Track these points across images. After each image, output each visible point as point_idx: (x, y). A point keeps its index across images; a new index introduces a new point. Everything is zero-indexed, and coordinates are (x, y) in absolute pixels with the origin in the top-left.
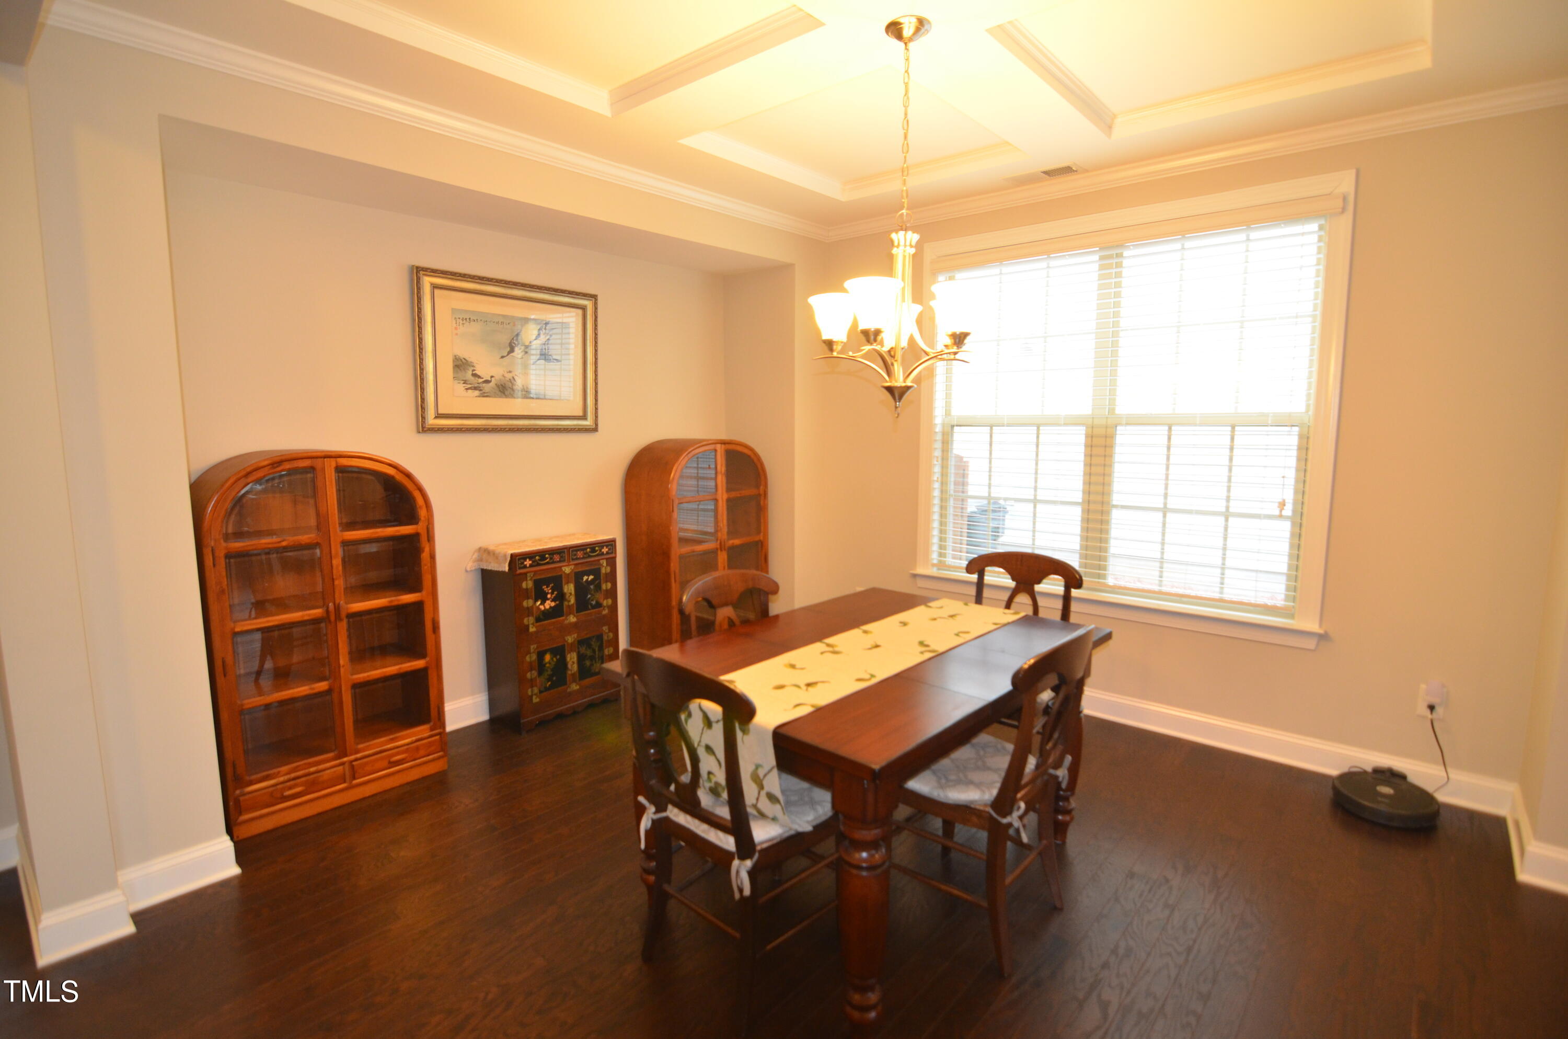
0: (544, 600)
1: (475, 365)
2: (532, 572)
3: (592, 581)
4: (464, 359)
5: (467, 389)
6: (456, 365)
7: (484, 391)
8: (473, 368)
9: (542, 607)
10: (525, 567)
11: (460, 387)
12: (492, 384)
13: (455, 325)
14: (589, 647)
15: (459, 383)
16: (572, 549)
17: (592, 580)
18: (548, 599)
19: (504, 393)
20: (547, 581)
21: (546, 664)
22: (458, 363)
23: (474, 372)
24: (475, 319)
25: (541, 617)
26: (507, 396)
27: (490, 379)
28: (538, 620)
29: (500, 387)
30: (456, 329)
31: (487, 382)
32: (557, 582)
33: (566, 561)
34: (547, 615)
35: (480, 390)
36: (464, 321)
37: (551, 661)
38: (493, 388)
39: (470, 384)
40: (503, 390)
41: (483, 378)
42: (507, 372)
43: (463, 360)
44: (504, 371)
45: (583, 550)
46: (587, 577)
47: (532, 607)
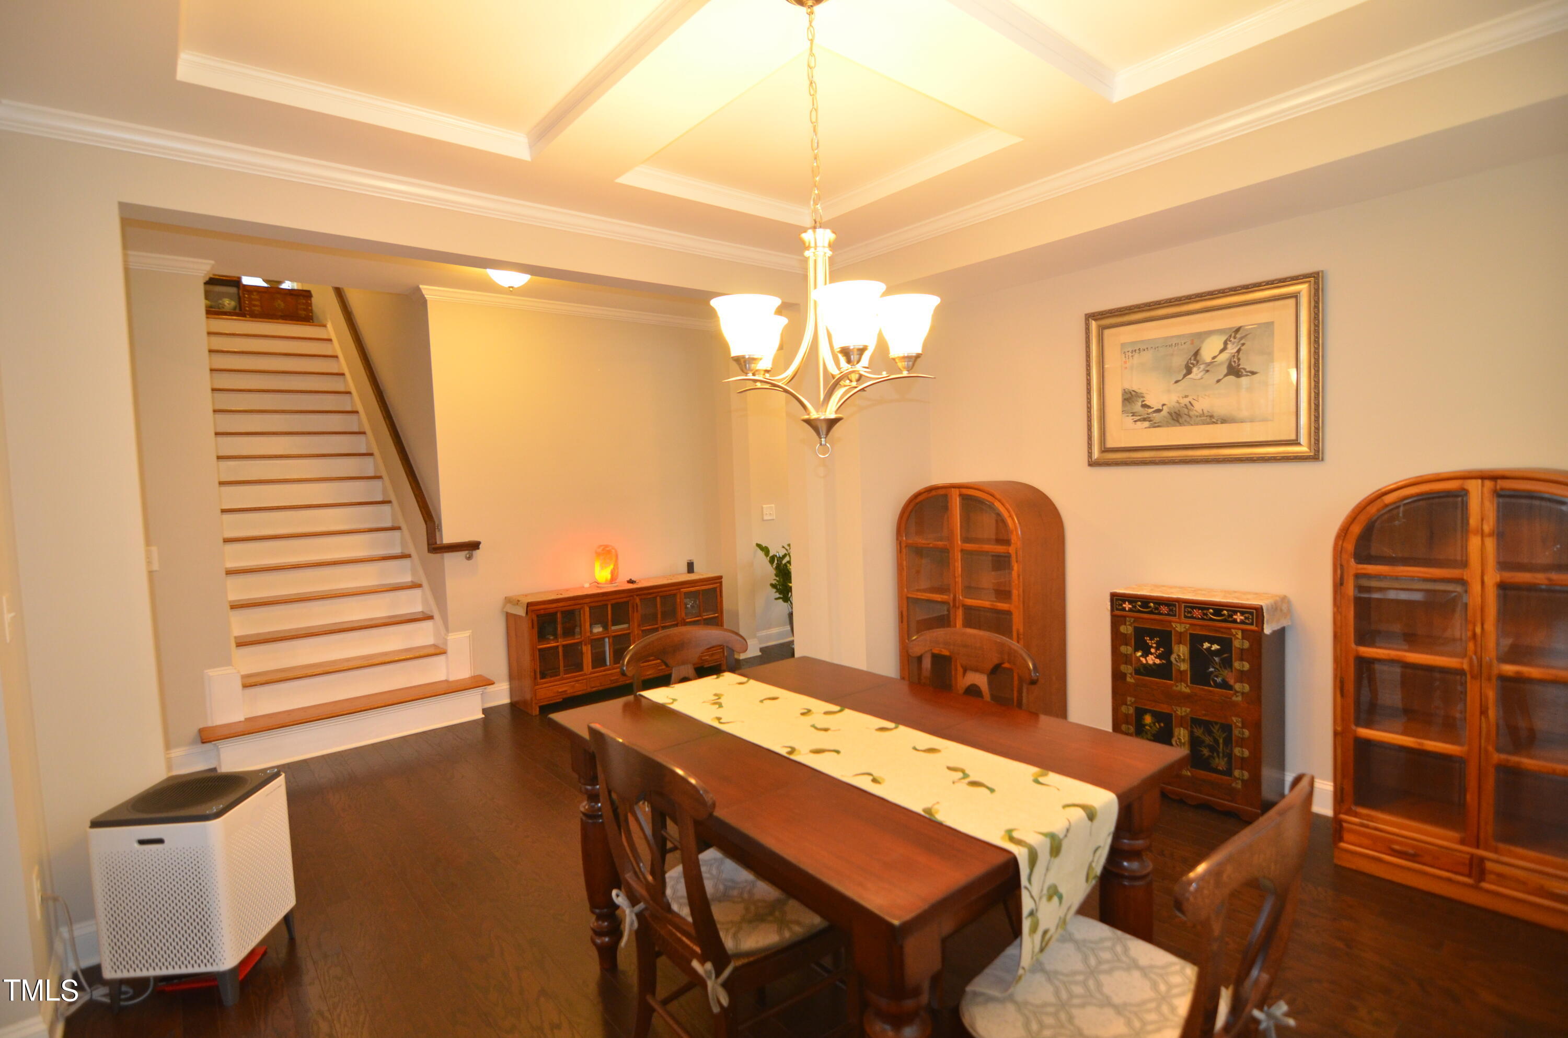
0: (1146, 653)
1: (1145, 395)
2: (1132, 617)
3: (1217, 653)
4: (1133, 391)
5: (1135, 421)
6: (1125, 399)
7: (1154, 421)
8: (1142, 399)
9: (1143, 660)
10: (1124, 609)
11: (1129, 420)
12: (1164, 413)
13: (1124, 359)
14: (1210, 733)
15: (1128, 416)
16: (1186, 604)
17: (1217, 650)
18: (1152, 654)
19: (1178, 421)
20: (1152, 633)
21: (1146, 725)
22: (1127, 396)
23: (1143, 403)
24: (1145, 348)
25: (1142, 670)
26: (1181, 424)
27: (1161, 408)
28: (1137, 672)
29: (1173, 414)
30: (1125, 362)
31: (1159, 411)
32: (1166, 641)
33: (1177, 617)
34: (1148, 670)
35: (1150, 421)
36: (1134, 353)
37: (1152, 725)
38: (1164, 417)
39: (1140, 416)
40: (1177, 417)
41: (1153, 408)
42: (1183, 397)
43: (1133, 393)
44: (1179, 397)
45: (1202, 609)
46: (1209, 645)
47: (1131, 655)
